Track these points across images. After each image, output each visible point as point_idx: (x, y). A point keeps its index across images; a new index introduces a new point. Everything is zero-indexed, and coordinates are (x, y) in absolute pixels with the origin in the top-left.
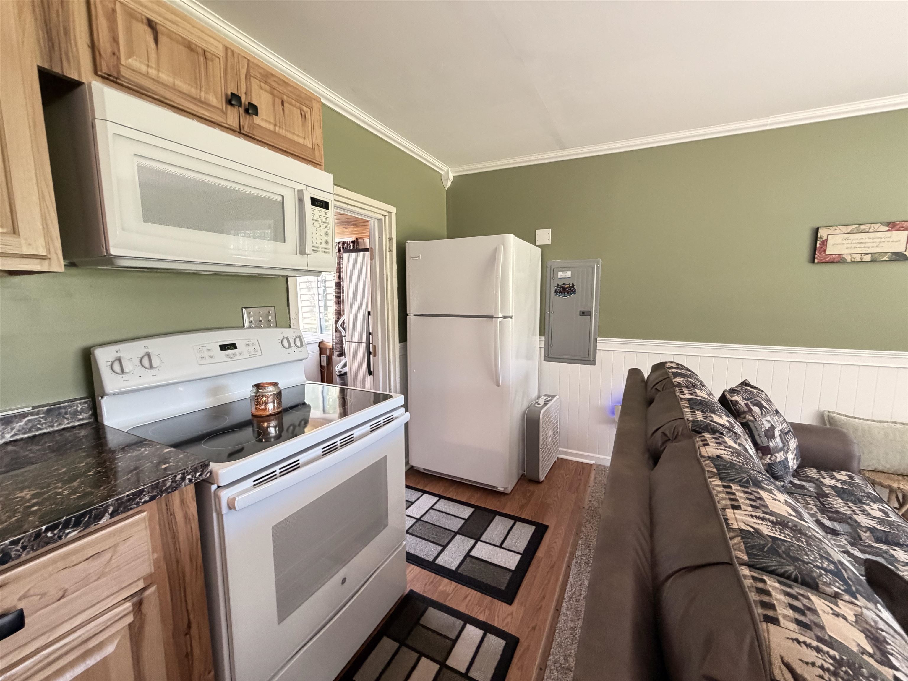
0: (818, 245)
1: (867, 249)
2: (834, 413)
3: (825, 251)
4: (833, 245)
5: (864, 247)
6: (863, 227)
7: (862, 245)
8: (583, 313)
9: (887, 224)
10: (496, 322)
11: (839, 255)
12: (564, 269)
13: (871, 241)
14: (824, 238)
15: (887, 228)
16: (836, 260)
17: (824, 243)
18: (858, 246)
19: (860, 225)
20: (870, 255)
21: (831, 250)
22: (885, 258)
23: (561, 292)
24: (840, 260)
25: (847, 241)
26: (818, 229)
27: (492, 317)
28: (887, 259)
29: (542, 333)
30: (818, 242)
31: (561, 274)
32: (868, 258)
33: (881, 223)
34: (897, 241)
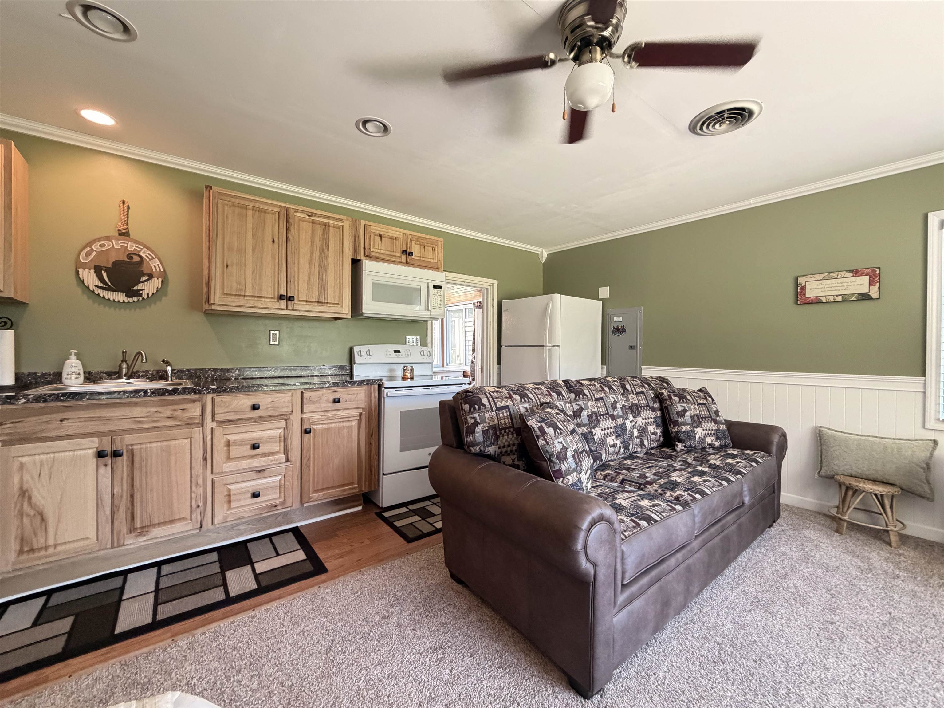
0: (799, 290)
1: (838, 292)
2: (825, 427)
3: (805, 294)
4: (811, 289)
5: (836, 290)
6: (832, 274)
7: (834, 289)
8: (631, 347)
9: (851, 271)
10: (546, 349)
11: (816, 297)
12: (618, 315)
13: (840, 285)
14: (803, 285)
15: (852, 275)
16: (814, 301)
17: (803, 288)
18: (830, 289)
19: (830, 273)
20: (841, 297)
21: (809, 294)
22: (853, 298)
23: (616, 332)
24: (817, 301)
25: (821, 286)
26: (797, 279)
27: (543, 346)
28: (855, 299)
29: (603, 363)
30: (799, 288)
31: (615, 319)
32: (839, 299)
33: (846, 271)
34: (861, 285)
